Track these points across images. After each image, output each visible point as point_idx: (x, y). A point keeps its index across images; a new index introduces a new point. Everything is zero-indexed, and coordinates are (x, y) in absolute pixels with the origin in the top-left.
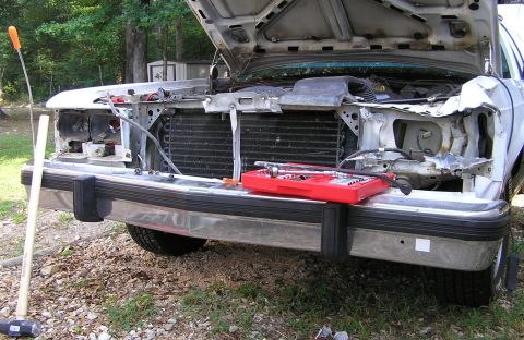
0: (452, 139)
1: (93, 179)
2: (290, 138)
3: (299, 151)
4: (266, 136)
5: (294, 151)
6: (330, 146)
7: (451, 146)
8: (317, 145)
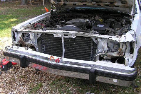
0: (122, 46)
1: (25, 57)
2: (78, 43)
3: (81, 47)
4: (71, 42)
5: (79, 47)
6: (89, 46)
7: (122, 48)
8: (85, 46)
